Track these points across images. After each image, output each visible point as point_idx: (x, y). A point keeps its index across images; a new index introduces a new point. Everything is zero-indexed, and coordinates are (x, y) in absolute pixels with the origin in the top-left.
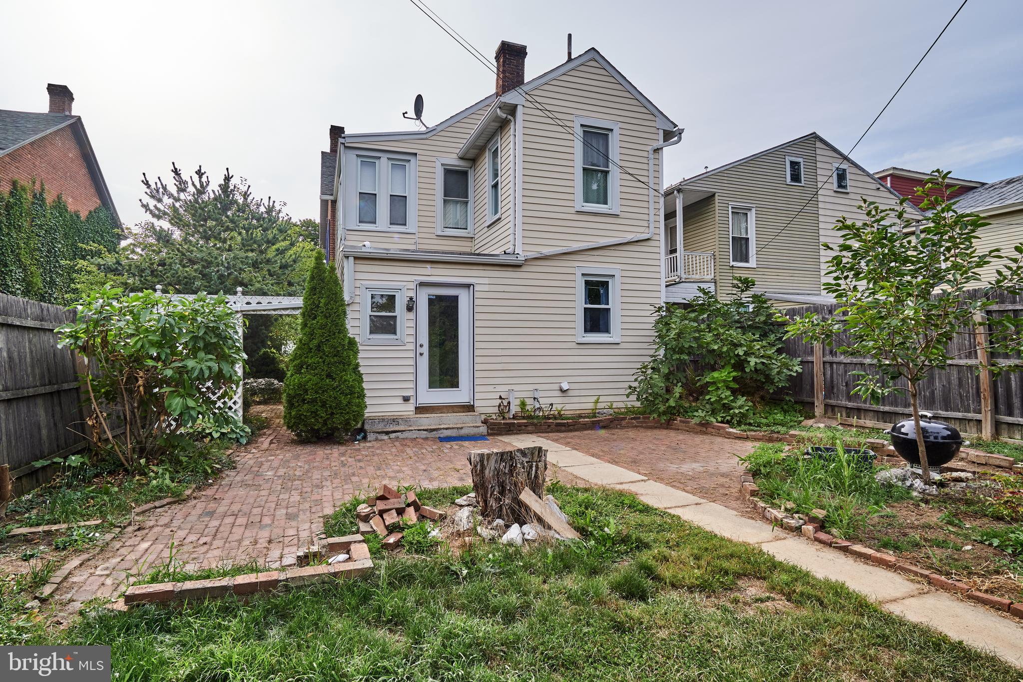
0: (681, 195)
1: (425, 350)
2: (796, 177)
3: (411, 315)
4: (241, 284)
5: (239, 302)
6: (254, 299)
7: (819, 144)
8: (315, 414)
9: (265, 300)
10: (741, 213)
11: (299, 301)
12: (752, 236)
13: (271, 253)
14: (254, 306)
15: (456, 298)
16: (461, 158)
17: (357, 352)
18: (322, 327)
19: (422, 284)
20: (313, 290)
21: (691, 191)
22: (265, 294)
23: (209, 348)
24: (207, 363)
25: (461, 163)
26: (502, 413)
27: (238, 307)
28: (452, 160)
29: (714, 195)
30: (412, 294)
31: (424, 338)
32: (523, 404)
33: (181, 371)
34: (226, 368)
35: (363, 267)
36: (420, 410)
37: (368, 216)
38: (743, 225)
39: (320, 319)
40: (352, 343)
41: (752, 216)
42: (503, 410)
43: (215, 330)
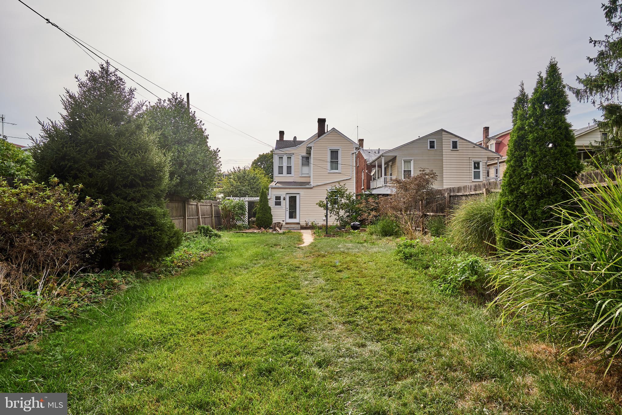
0: (384, 157)
1: (288, 209)
2: (432, 146)
3: (285, 201)
4: (248, 195)
5: (247, 199)
6: (250, 198)
7: (444, 133)
8: (261, 223)
9: (252, 198)
10: (407, 162)
11: (258, 198)
12: (412, 170)
13: (255, 186)
14: (250, 200)
15: (296, 197)
16: (307, 154)
17: (271, 210)
18: (263, 204)
19: (287, 193)
20: (261, 196)
21: (387, 156)
22: (252, 197)
23: (241, 209)
24: (240, 211)
25: (307, 155)
26: (307, 225)
27: (247, 200)
28: (304, 154)
29: (396, 157)
30: (285, 196)
31: (288, 207)
32: (312, 223)
33: (237, 213)
34: (244, 212)
35: (273, 190)
36: (286, 223)
37: (281, 172)
38: (409, 165)
39: (262, 203)
40: (270, 208)
41: (412, 162)
42: (307, 224)
43: (242, 206)
